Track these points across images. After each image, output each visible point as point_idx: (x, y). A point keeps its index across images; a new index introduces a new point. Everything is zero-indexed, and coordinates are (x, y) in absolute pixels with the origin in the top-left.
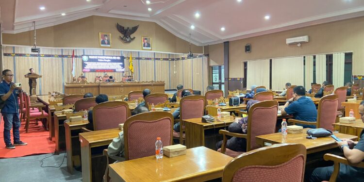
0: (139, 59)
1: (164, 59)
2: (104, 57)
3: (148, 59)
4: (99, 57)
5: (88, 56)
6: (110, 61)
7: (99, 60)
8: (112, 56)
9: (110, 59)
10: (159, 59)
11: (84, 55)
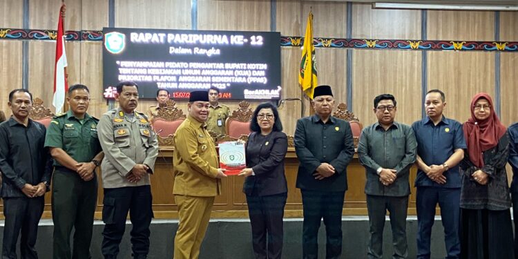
0: (349, 43)
1: (472, 46)
2: (194, 38)
3: (393, 44)
4: (171, 37)
5: (127, 32)
6: (218, 52)
7: (172, 50)
8: (229, 34)
9: (217, 46)
10: (447, 45)
11: (112, 29)
